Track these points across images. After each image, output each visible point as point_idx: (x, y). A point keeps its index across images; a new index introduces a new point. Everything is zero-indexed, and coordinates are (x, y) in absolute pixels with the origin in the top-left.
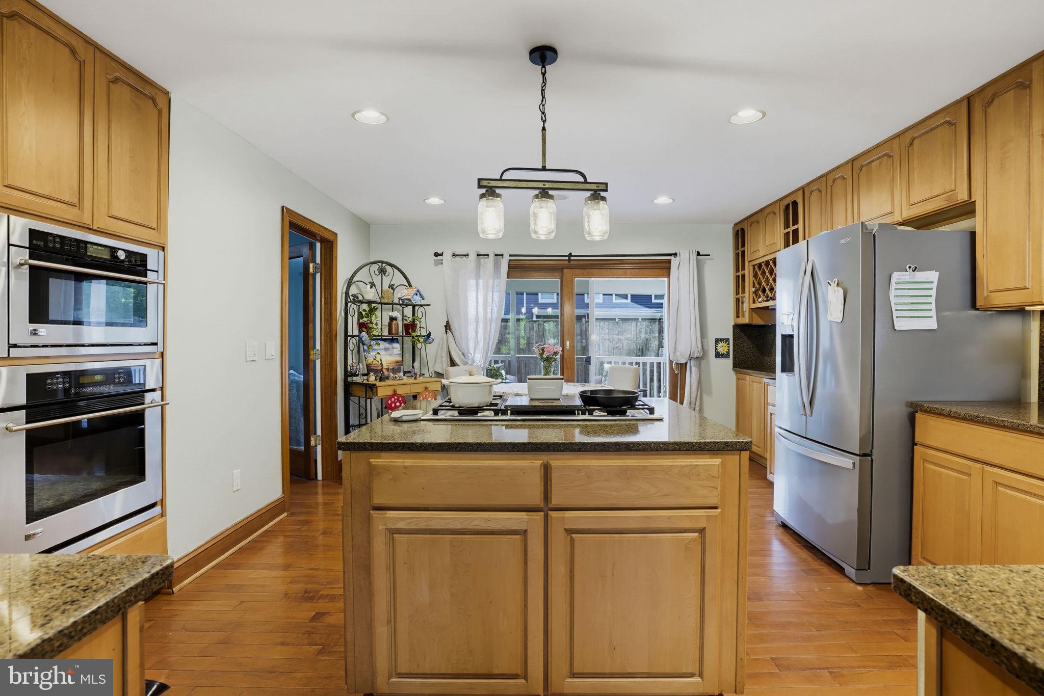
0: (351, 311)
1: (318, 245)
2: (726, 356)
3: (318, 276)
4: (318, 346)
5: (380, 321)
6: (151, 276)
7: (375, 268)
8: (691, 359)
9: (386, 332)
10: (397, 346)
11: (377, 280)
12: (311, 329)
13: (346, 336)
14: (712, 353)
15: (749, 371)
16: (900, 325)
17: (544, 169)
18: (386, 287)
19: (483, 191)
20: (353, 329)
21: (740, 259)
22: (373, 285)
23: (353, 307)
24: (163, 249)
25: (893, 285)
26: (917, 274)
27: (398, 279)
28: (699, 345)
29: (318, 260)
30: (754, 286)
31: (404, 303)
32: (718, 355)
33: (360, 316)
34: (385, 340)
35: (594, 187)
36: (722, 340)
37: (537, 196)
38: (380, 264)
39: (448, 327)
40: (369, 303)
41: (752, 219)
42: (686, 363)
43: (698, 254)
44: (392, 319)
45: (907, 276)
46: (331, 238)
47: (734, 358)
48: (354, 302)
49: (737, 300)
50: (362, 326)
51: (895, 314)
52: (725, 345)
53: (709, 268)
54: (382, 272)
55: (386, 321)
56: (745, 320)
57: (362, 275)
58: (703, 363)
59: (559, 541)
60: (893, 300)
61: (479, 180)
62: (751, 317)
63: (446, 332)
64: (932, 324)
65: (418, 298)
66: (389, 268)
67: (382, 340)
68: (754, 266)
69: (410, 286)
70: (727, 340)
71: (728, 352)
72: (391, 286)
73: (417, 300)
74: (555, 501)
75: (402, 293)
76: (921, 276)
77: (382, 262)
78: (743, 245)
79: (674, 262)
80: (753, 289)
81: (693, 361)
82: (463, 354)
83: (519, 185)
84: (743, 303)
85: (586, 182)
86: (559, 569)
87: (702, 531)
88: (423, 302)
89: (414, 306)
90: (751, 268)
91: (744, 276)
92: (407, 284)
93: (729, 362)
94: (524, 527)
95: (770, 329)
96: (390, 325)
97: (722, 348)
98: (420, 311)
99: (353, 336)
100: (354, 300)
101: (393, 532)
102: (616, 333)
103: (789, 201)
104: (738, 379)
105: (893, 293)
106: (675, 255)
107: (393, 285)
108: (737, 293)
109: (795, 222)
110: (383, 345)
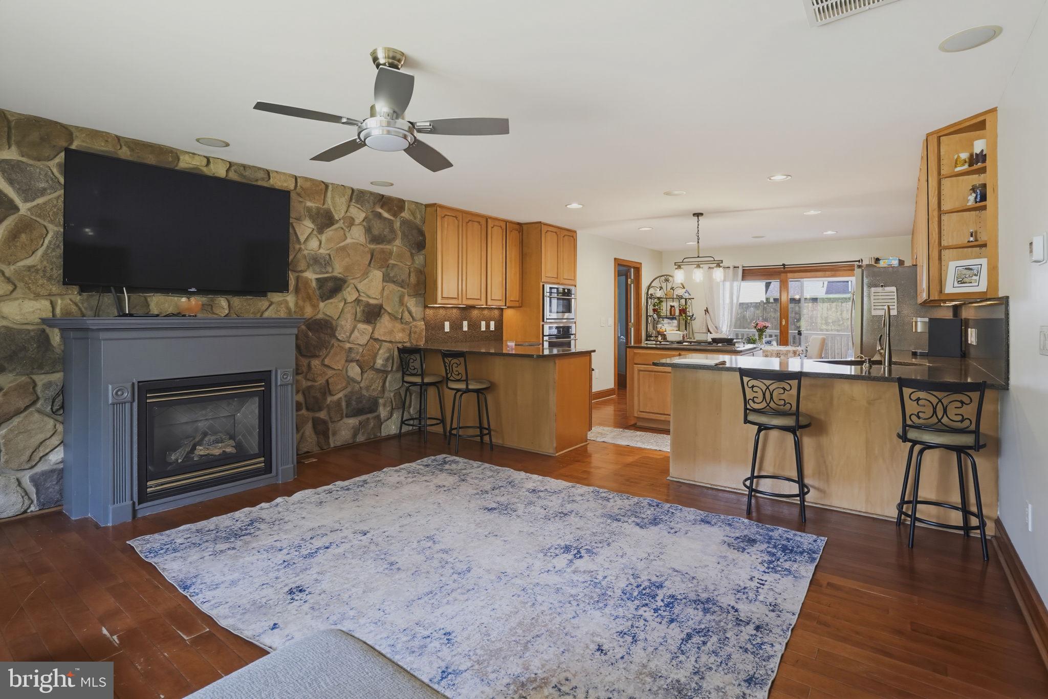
0: (649, 303)
1: (632, 269)
3: (632, 285)
4: (632, 321)
5: (665, 308)
6: (573, 296)
7: (663, 278)
9: (668, 314)
10: (675, 322)
11: (664, 285)
12: (629, 312)
13: (647, 316)
17: (698, 257)
18: (669, 289)
19: (676, 267)
20: (651, 312)
22: (661, 288)
23: (650, 301)
24: (575, 286)
25: (872, 294)
26: (885, 288)
29: (632, 278)
31: (680, 298)
33: (654, 305)
34: (668, 318)
37: (695, 268)
38: (666, 277)
39: (707, 311)
40: (659, 298)
44: (672, 307)
45: (879, 289)
46: (638, 266)
48: (651, 298)
50: (654, 310)
51: (873, 308)
54: (667, 280)
55: (669, 308)
57: (656, 283)
60: (873, 301)
63: (705, 314)
65: (687, 294)
66: (670, 278)
67: (666, 318)
69: (684, 288)
72: (672, 288)
73: (687, 296)
75: (678, 292)
77: (667, 275)
82: (716, 327)
83: (690, 263)
88: (691, 297)
89: (686, 299)
92: (681, 287)
96: (671, 310)
98: (689, 302)
99: (650, 316)
100: (651, 296)
101: (640, 371)
105: (872, 298)
110: (666, 321)
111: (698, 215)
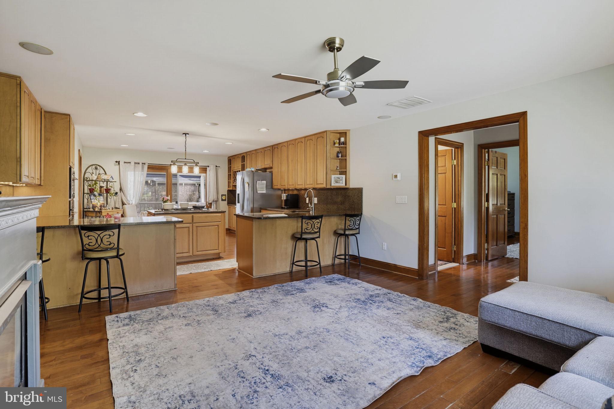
2: (225, 200)
7: (94, 167)
8: (213, 201)
10: (102, 197)
11: (94, 172)
13: (84, 193)
14: (220, 199)
15: (232, 205)
16: (259, 192)
17: (185, 159)
18: (98, 174)
20: (87, 191)
21: (230, 169)
22: (93, 174)
23: (86, 182)
25: (257, 184)
26: (262, 181)
27: (102, 171)
28: (216, 197)
30: (234, 178)
31: (107, 181)
32: (222, 200)
35: (196, 163)
36: (224, 195)
38: (95, 165)
39: (121, 190)
41: (234, 157)
42: (212, 203)
43: (216, 166)
44: (102, 187)
45: (260, 182)
47: (228, 201)
49: (229, 182)
51: (258, 190)
52: (224, 196)
53: (220, 171)
54: (96, 168)
56: (231, 189)
57: (90, 170)
58: (217, 202)
59: (195, 229)
60: (257, 187)
61: (172, 161)
62: (232, 188)
63: (120, 192)
64: (264, 192)
65: (111, 179)
66: (98, 167)
68: (234, 172)
70: (225, 195)
71: (226, 199)
74: (194, 222)
75: (104, 177)
76: (263, 182)
77: (96, 165)
78: (231, 165)
79: (208, 169)
80: (233, 179)
81: (214, 202)
82: (128, 201)
84: (230, 183)
85: (194, 162)
86: (195, 233)
87: (218, 226)
88: (113, 181)
90: (233, 172)
91: (231, 174)
92: (105, 173)
93: (226, 202)
94: (189, 226)
95: (235, 191)
96: (100, 189)
97: (224, 198)
98: (111, 184)
99: (87, 193)
100: (86, 179)
102: (174, 191)
103: (243, 155)
104: (229, 208)
105: (257, 185)
106: (208, 166)
107: (100, 174)
108: (229, 180)
109: (244, 162)
111: (186, 134)
